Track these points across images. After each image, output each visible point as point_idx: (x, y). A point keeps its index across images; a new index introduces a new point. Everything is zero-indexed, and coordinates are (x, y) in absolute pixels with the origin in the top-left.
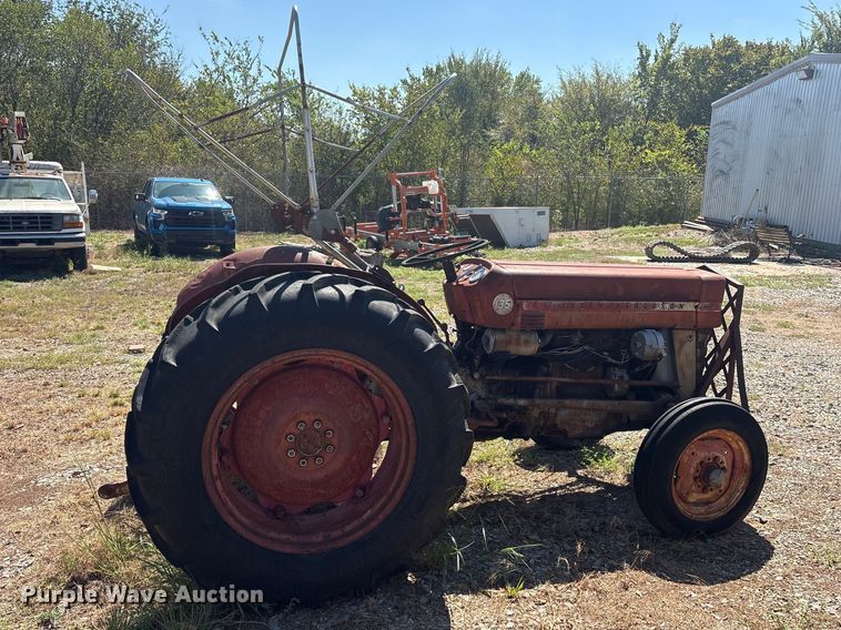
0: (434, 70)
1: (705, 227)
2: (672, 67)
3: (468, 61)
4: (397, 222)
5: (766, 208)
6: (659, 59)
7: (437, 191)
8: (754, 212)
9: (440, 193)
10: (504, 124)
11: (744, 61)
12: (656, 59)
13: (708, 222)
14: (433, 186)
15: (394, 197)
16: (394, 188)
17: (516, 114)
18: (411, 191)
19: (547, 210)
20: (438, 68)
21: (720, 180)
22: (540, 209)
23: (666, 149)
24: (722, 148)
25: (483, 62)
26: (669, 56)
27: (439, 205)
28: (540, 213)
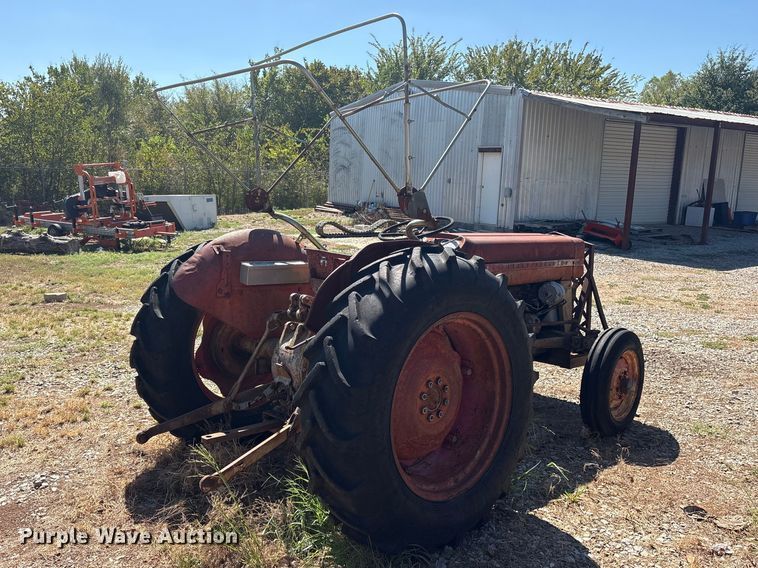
0: (59, 70)
1: (336, 210)
2: (279, 82)
3: (90, 65)
4: (85, 210)
5: (382, 195)
6: (268, 75)
7: (124, 180)
8: (373, 198)
9: (126, 183)
10: (133, 123)
11: (332, 81)
12: (265, 75)
13: (336, 206)
14: (120, 176)
15: (81, 186)
16: (80, 178)
17: (143, 114)
18: (98, 180)
19: (214, 196)
20: (63, 68)
21: (342, 173)
22: (208, 196)
23: (284, 147)
24: (342, 148)
25: (106, 66)
26: (276, 74)
27: (125, 194)
28: (209, 200)
